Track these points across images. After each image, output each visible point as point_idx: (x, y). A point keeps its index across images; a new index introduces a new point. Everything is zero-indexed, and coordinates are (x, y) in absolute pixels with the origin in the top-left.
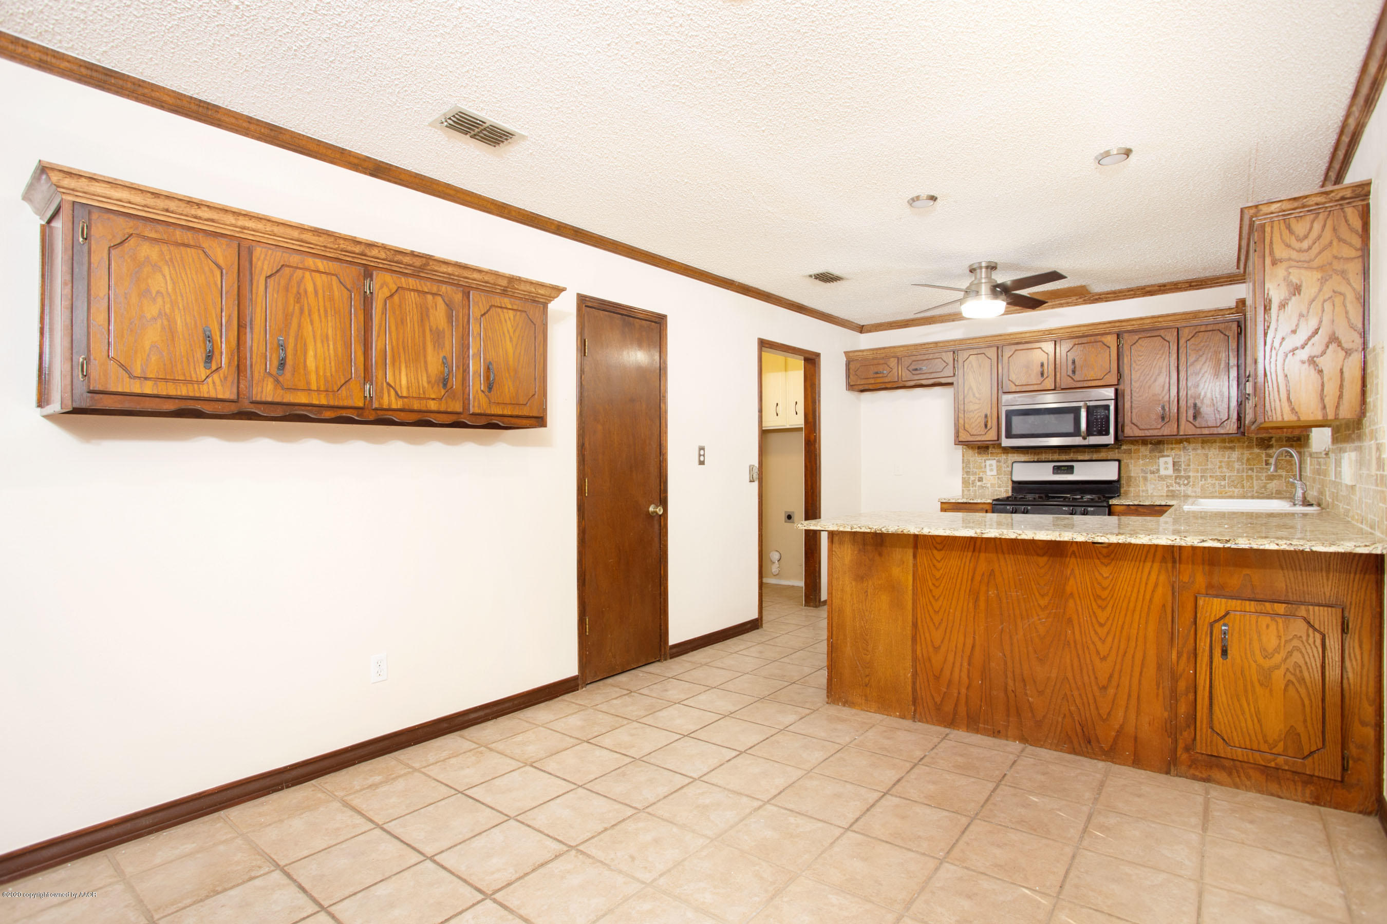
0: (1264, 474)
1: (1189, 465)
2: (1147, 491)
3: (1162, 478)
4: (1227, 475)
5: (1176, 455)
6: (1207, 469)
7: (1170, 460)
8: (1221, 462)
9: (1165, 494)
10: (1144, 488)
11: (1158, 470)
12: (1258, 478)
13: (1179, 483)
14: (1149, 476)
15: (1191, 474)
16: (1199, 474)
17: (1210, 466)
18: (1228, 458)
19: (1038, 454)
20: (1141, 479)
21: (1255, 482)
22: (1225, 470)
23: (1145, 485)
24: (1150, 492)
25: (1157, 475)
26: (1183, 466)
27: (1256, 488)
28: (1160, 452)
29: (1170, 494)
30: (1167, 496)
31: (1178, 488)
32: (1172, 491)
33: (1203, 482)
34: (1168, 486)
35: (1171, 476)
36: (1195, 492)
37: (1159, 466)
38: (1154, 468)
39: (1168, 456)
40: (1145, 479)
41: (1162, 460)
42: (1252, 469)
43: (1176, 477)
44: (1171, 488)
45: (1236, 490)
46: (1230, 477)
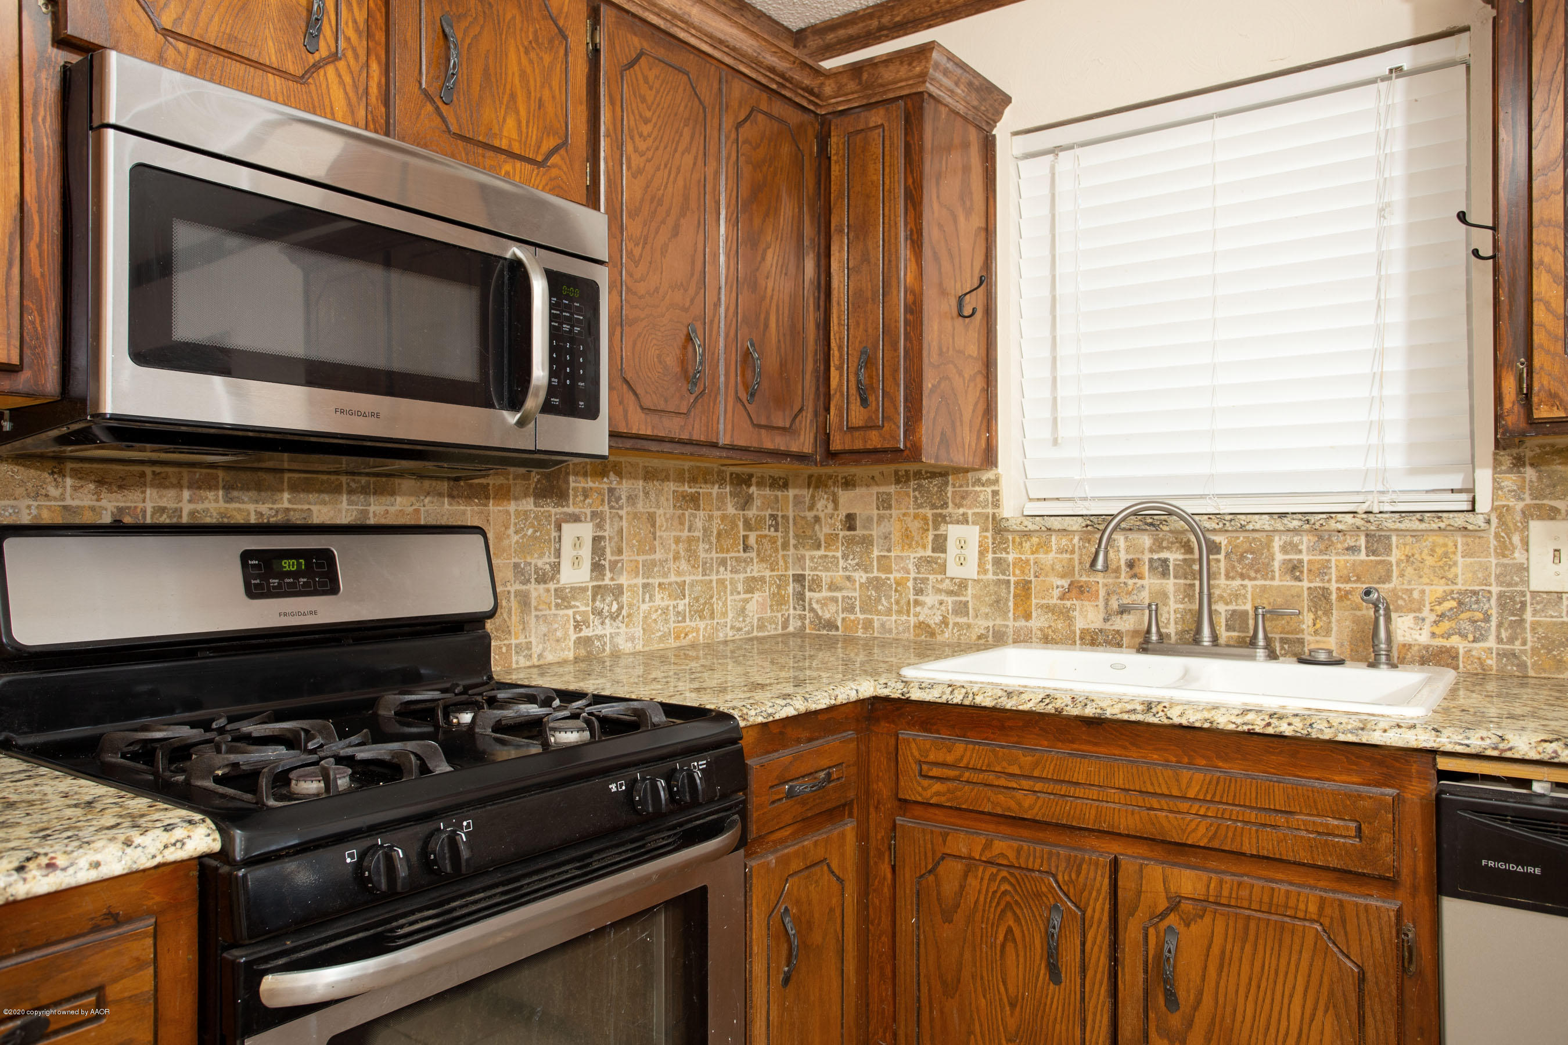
0: (742, 576)
1: (620, 552)
2: (529, 646)
3: (564, 597)
4: (688, 579)
5: (594, 514)
6: (653, 563)
7: (586, 530)
8: (677, 540)
9: (571, 656)
10: (522, 640)
11: (556, 567)
12: (735, 591)
13: (599, 613)
14: (535, 591)
15: (624, 580)
16: (640, 581)
17: (658, 556)
18: (690, 530)
19: (122, 485)
20: (514, 604)
21: (729, 598)
22: (684, 565)
23: (524, 623)
24: (536, 650)
25: (552, 586)
26: (609, 556)
27: (730, 615)
28: (557, 505)
29: (583, 652)
30: (577, 660)
31: (599, 631)
32: (587, 641)
33: (644, 607)
34: (577, 626)
35: (584, 589)
36: (632, 639)
37: (558, 553)
38: (543, 562)
39: (576, 519)
40: (524, 601)
41: (569, 530)
42: (723, 562)
43: (597, 590)
44: (586, 632)
45: (702, 625)
46: (692, 585)
